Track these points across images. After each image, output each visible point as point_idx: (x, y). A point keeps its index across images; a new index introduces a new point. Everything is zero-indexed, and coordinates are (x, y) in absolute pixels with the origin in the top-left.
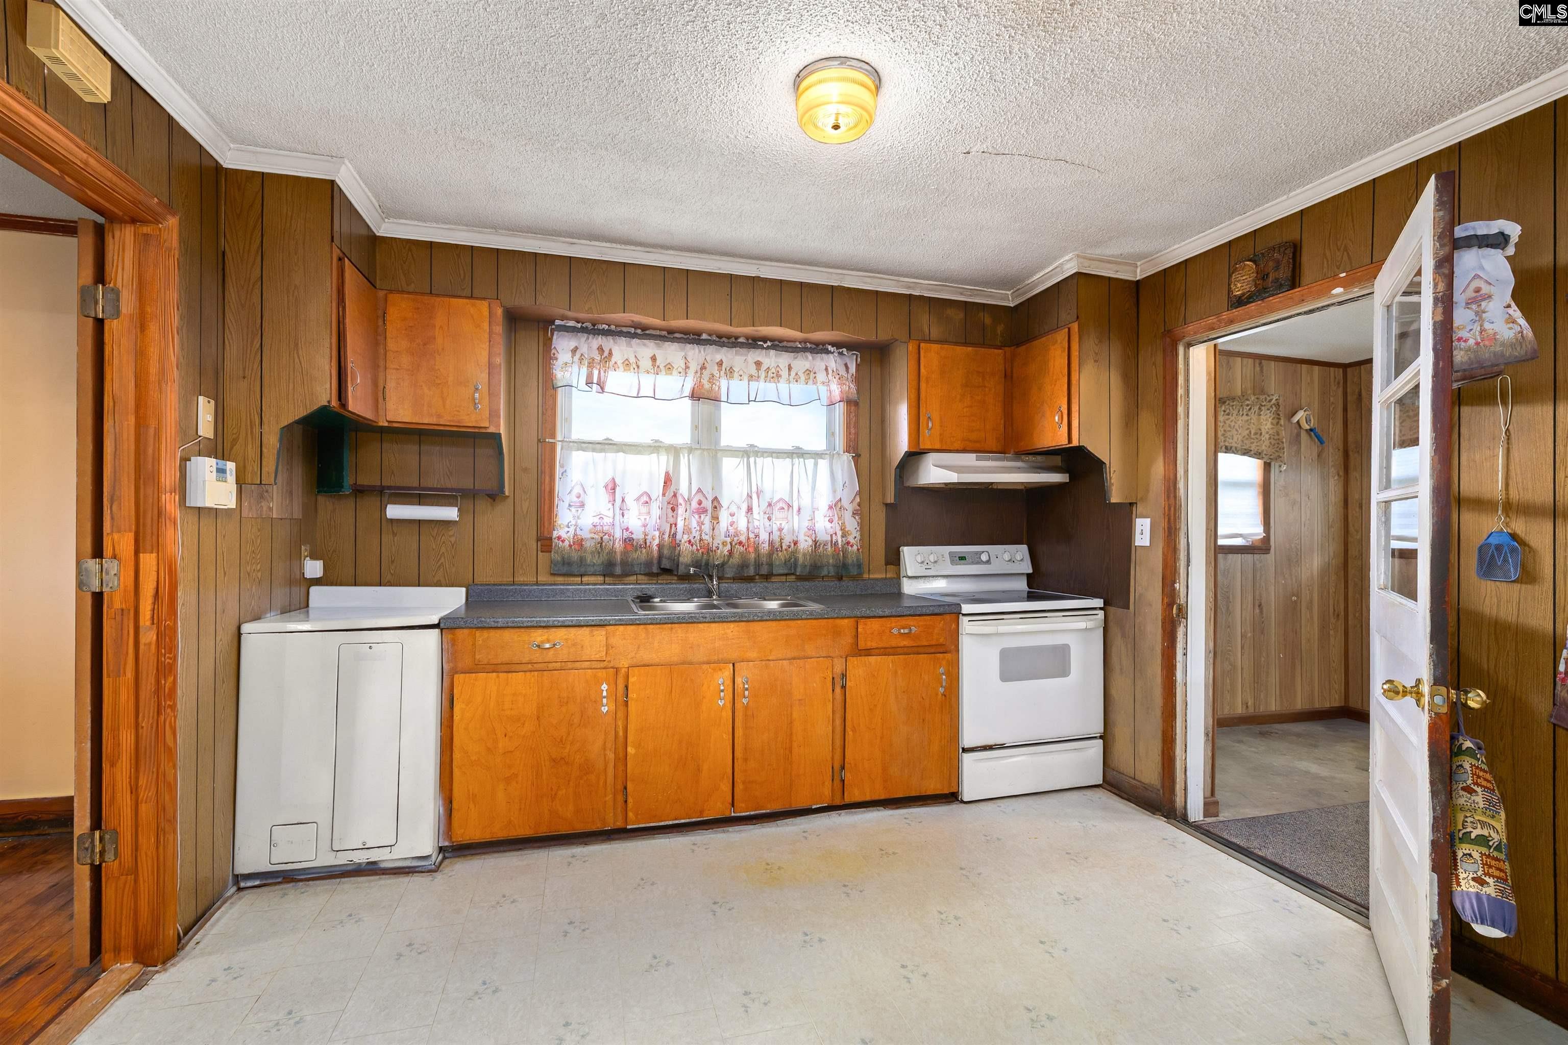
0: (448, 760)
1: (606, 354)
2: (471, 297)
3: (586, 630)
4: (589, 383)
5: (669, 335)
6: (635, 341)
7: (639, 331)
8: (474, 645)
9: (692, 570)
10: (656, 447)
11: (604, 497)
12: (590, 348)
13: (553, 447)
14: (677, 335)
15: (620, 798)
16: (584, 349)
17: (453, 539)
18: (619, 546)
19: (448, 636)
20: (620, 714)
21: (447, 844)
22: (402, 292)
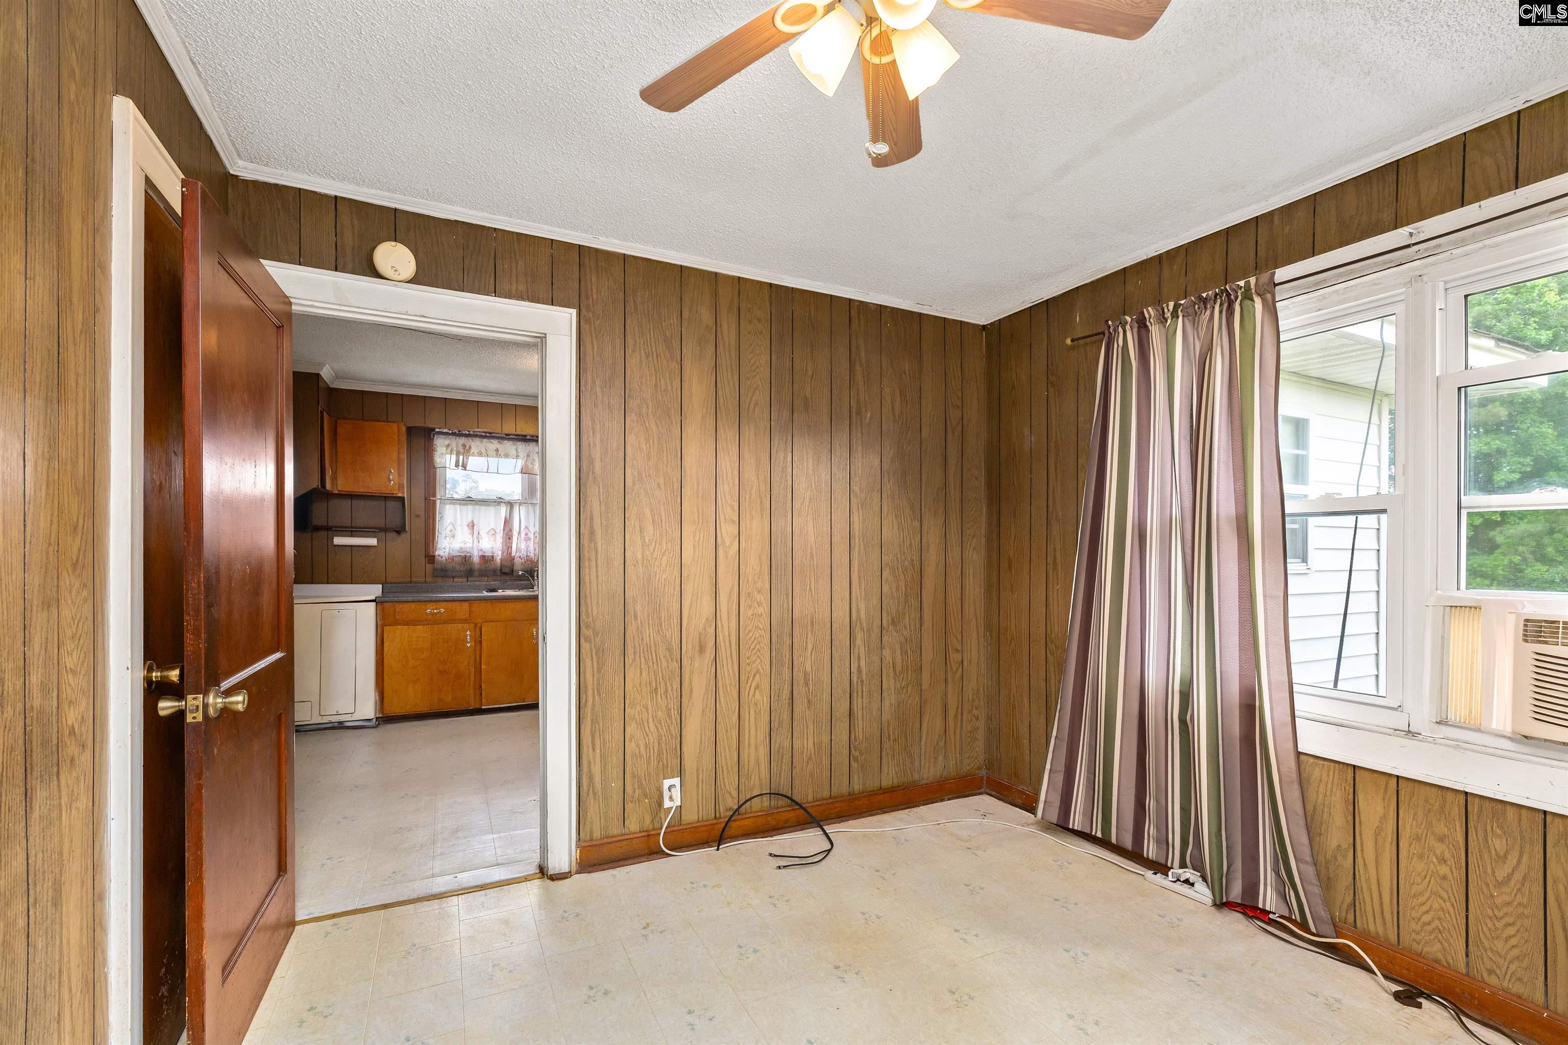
0: (381, 672)
1: (467, 448)
2: (387, 421)
3: (458, 603)
4: (457, 465)
5: (507, 437)
6: (485, 440)
7: (488, 435)
8: (395, 611)
9: (520, 573)
10: (499, 501)
11: (466, 530)
12: (457, 445)
13: (434, 502)
14: (511, 436)
15: (478, 692)
16: (454, 445)
17: (373, 557)
18: (476, 559)
19: (380, 607)
20: (478, 648)
21: (381, 716)
22: (346, 418)
